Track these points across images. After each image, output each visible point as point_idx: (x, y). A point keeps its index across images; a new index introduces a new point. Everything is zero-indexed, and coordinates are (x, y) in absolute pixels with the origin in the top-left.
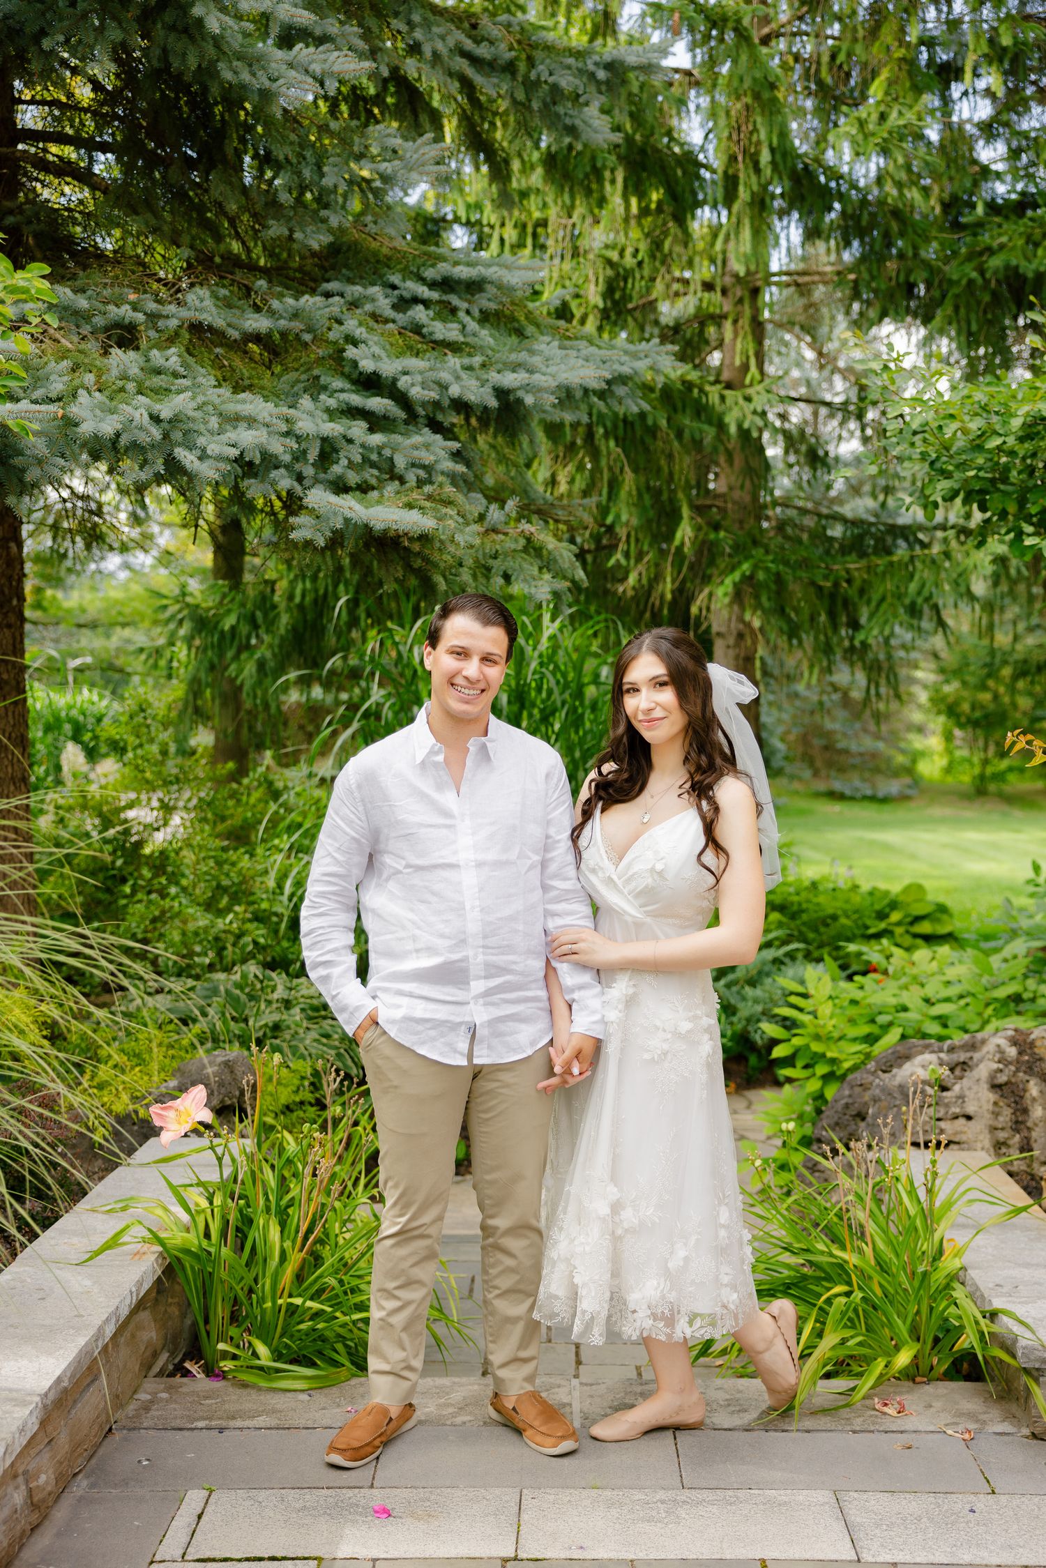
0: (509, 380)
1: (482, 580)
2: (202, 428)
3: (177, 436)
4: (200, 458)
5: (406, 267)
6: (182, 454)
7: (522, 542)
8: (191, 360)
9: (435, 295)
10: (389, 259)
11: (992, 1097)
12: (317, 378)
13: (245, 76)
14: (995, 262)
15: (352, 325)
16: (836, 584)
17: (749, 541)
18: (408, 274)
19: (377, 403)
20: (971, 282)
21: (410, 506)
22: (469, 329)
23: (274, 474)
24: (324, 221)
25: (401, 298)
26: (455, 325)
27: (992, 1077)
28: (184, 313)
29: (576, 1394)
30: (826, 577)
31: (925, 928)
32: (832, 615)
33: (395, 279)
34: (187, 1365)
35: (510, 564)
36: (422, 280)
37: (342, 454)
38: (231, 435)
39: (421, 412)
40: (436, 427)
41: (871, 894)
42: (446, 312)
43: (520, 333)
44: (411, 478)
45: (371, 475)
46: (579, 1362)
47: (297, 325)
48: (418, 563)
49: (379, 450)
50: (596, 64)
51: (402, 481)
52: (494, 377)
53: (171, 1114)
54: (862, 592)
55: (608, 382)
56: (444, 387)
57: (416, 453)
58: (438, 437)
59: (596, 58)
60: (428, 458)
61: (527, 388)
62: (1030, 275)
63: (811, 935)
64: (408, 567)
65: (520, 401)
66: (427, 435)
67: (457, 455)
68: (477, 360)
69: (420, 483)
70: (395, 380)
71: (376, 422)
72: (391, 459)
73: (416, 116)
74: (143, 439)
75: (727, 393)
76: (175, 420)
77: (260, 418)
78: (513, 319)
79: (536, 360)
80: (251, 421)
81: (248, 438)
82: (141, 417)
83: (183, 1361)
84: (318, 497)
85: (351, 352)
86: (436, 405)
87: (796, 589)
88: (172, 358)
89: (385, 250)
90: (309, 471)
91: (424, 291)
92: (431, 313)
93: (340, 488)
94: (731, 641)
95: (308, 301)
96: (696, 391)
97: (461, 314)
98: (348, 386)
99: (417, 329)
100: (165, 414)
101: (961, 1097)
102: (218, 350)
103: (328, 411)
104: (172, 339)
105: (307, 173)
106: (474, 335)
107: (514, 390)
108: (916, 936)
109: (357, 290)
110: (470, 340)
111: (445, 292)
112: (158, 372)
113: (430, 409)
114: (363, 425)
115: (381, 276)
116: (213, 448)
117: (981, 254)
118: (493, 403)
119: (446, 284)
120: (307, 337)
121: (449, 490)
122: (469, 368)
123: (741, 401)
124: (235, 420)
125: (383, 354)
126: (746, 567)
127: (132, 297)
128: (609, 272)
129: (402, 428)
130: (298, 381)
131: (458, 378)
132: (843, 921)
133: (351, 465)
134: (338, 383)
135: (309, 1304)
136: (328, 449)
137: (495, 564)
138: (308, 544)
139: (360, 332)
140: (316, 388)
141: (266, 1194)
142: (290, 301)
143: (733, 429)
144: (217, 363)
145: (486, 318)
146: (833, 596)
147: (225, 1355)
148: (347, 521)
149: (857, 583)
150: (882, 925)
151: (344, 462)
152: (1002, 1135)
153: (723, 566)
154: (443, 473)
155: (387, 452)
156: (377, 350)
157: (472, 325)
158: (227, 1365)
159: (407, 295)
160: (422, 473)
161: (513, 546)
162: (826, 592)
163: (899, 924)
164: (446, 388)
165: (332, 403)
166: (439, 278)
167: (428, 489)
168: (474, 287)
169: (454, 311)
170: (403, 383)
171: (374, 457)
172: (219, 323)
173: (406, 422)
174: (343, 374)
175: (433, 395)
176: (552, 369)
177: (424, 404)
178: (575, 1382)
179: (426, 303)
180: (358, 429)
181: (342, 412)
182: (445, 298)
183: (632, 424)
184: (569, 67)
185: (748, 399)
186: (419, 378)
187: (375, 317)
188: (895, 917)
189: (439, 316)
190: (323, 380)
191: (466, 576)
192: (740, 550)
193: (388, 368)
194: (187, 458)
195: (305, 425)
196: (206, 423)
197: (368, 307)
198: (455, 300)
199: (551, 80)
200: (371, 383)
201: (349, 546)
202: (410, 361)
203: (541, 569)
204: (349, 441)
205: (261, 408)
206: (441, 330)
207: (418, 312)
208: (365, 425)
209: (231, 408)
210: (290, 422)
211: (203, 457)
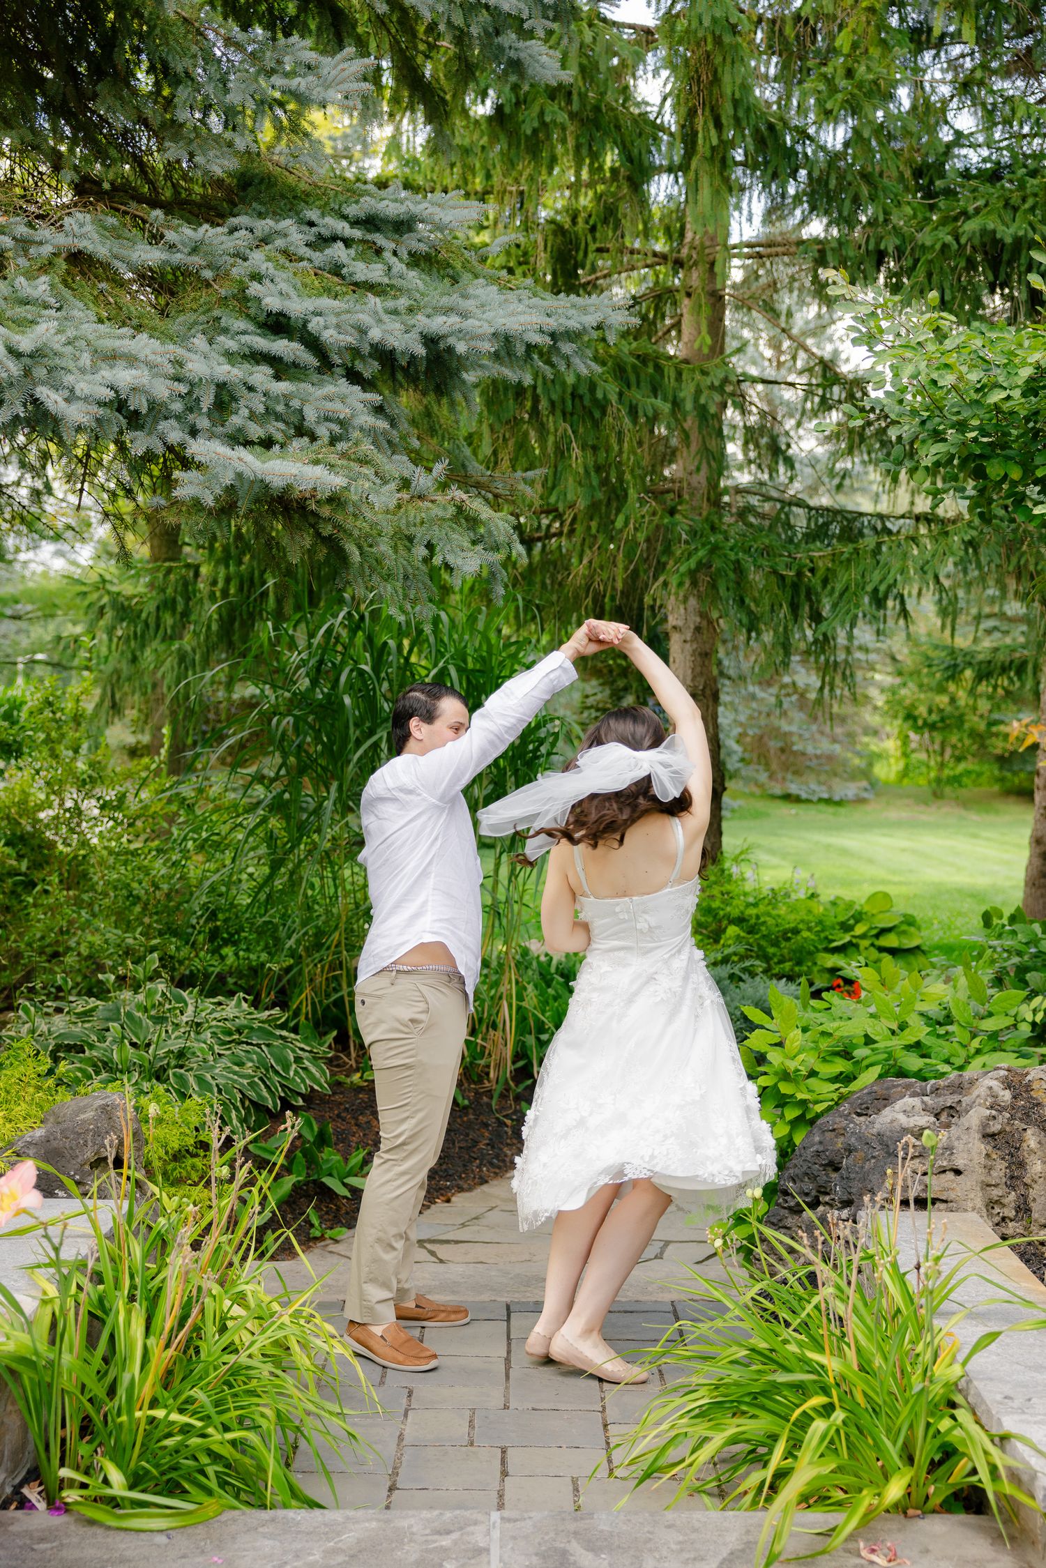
0: (438, 324)
1: (402, 552)
2: (71, 365)
3: (40, 372)
4: (67, 400)
5: (326, 204)
6: (43, 392)
7: (452, 510)
8: (67, 293)
9: (357, 233)
10: (308, 195)
11: (984, 1149)
12: (218, 319)
14: (971, 226)
15: (258, 261)
16: (799, 574)
18: (325, 210)
20: (945, 246)
21: (316, 462)
22: (395, 270)
23: (163, 426)
24: (229, 143)
25: (319, 236)
26: (380, 266)
27: (984, 1125)
28: (61, 240)
29: (496, 1534)
30: (789, 566)
31: (891, 941)
32: (795, 608)
33: (312, 214)
34: (25, 1491)
35: (436, 534)
36: (345, 217)
37: (242, 402)
38: (106, 374)
39: (337, 360)
40: (354, 377)
41: (834, 904)
42: (370, 253)
43: (455, 280)
44: (323, 431)
45: (276, 429)
46: (505, 1474)
47: (196, 260)
48: (327, 530)
49: (287, 398)
51: (313, 438)
52: (422, 321)
54: (825, 582)
55: (553, 335)
56: (362, 331)
57: (329, 406)
58: (357, 388)
60: (344, 412)
61: (461, 333)
62: (1008, 240)
63: (771, 950)
64: (317, 535)
65: (450, 350)
66: (343, 386)
67: (379, 410)
68: (403, 302)
69: (334, 440)
70: (306, 322)
71: (281, 368)
72: (301, 411)
75: (684, 367)
76: (37, 354)
77: (142, 356)
78: (447, 265)
79: (469, 304)
80: (132, 360)
81: (125, 377)
83: (21, 1485)
85: (254, 289)
86: (355, 352)
87: (756, 578)
88: (41, 287)
89: (303, 186)
90: (203, 423)
91: (343, 228)
92: (352, 252)
93: (239, 441)
94: (689, 636)
95: (206, 232)
96: (651, 366)
97: (387, 255)
98: (251, 327)
99: (337, 270)
100: (26, 347)
102: (103, 285)
103: (226, 353)
104: (47, 266)
106: (401, 277)
107: (444, 337)
108: (882, 949)
109: (267, 224)
110: (394, 282)
111: (369, 231)
112: (26, 302)
113: (348, 357)
114: (267, 370)
115: (297, 212)
116: (83, 387)
117: (956, 218)
118: (421, 351)
119: (371, 222)
120: (208, 274)
121: (367, 447)
122: (395, 312)
124: (112, 357)
125: (292, 293)
126: (702, 553)
127: (1, 220)
128: (560, 240)
129: (315, 377)
130: (195, 323)
131: (379, 322)
132: (805, 934)
133: (252, 416)
134: (241, 324)
135: (175, 1417)
136: (226, 398)
137: (419, 532)
138: (194, 502)
139: (266, 267)
140: (214, 330)
141: (132, 1277)
142: (188, 231)
143: (690, 405)
144: (99, 298)
145: (416, 260)
146: (795, 587)
147: (69, 1483)
148: (239, 475)
149: (820, 573)
150: (847, 938)
151: (246, 412)
152: (995, 1193)
153: (678, 553)
154: (362, 429)
155: (295, 403)
156: (284, 286)
157: (398, 267)
158: (71, 1496)
159: (324, 231)
160: (336, 429)
161: (441, 514)
163: (863, 936)
164: (366, 332)
165: (232, 345)
166: (362, 215)
167: (342, 446)
168: (402, 226)
169: (379, 252)
170: (314, 325)
171: (280, 408)
172: (103, 253)
173: (319, 371)
174: (248, 316)
175: (350, 339)
176: (486, 316)
177: (339, 351)
178: (495, 1516)
179: (348, 242)
180: (261, 375)
181: (244, 357)
182: (369, 237)
183: (581, 397)
186: (333, 320)
187: (287, 254)
188: (860, 929)
189: (361, 256)
190: (223, 323)
191: (384, 547)
192: (697, 536)
193: (296, 307)
194: (52, 399)
195: (197, 367)
196: (76, 359)
197: (280, 243)
198: (380, 239)
200: (277, 325)
201: (243, 506)
202: (326, 302)
203: (474, 543)
204: (251, 389)
205: (144, 345)
206: (364, 271)
207: (338, 251)
208: (270, 371)
209: (108, 344)
210: (179, 363)
211: (71, 398)
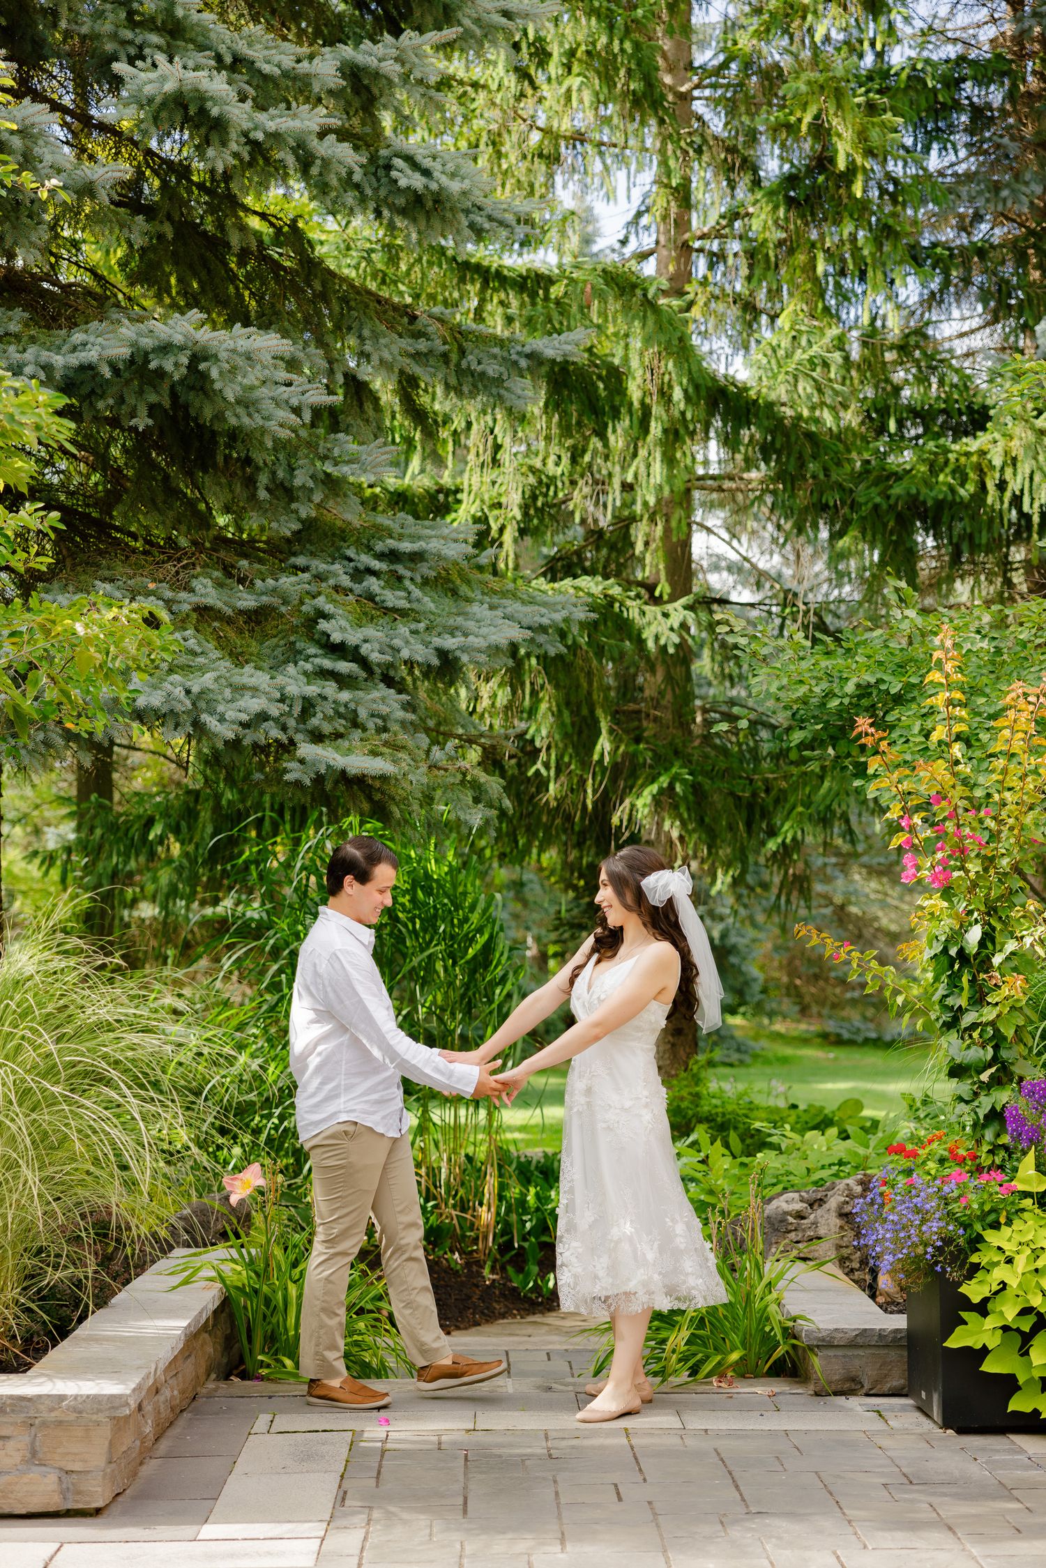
0: (449, 643)
2: (219, 698)
3: (202, 705)
5: (358, 539)
6: (205, 717)
7: (459, 777)
8: (201, 638)
9: (384, 566)
10: (343, 531)
11: (839, 1222)
12: (293, 643)
13: (246, 420)
14: (897, 490)
15: (321, 601)
16: (754, 794)
17: (671, 753)
18: (360, 546)
19: (344, 667)
20: (876, 506)
21: (374, 753)
22: (413, 595)
23: (264, 726)
24: (297, 512)
25: (356, 569)
26: (403, 594)
27: (840, 1207)
28: (195, 599)
30: (745, 788)
32: (749, 825)
33: (351, 553)
36: (369, 549)
37: (318, 709)
38: (241, 703)
39: (377, 670)
40: (389, 681)
41: (806, 1111)
42: (393, 580)
43: (454, 593)
44: (371, 725)
47: (276, 601)
48: (377, 797)
49: (347, 704)
50: (518, 353)
51: (364, 729)
52: (437, 641)
53: (237, 1183)
54: (777, 801)
57: (374, 705)
58: (392, 691)
59: (519, 348)
60: (384, 709)
61: (463, 649)
62: (930, 503)
64: (370, 799)
65: (457, 659)
66: (382, 690)
67: (409, 707)
68: (422, 626)
69: (379, 731)
70: (358, 647)
71: (343, 681)
72: (355, 711)
73: (361, 406)
74: (179, 708)
75: (647, 608)
76: (201, 693)
77: (260, 688)
78: (448, 580)
79: (471, 625)
80: (255, 690)
81: (255, 705)
82: (179, 692)
83: (229, 1372)
84: (306, 749)
85: (323, 625)
86: (391, 665)
87: (716, 800)
89: (339, 523)
90: (292, 723)
91: (376, 565)
92: (382, 582)
93: (317, 737)
95: (286, 581)
96: (617, 605)
97: (407, 583)
98: (320, 652)
99: (371, 597)
100: (195, 689)
101: (815, 1223)
102: (216, 624)
103: (305, 673)
104: (186, 621)
105: (281, 474)
106: (418, 601)
107: (453, 651)
109: (319, 565)
110: (415, 606)
111: (392, 562)
113: (385, 668)
115: (338, 549)
116: (230, 715)
117: (888, 478)
118: (435, 662)
119: (393, 556)
120: (283, 609)
121: (403, 737)
122: (416, 633)
123: (659, 616)
124: (240, 689)
125: (347, 626)
126: (664, 781)
127: (152, 586)
128: (532, 480)
129: (363, 685)
130: (277, 646)
131: (407, 642)
133: (326, 717)
134: (312, 650)
136: (308, 706)
137: (437, 795)
138: (298, 784)
139: (329, 608)
140: (293, 654)
142: (270, 581)
143: (651, 644)
144: (216, 636)
145: (426, 582)
146: (751, 807)
147: (262, 1364)
148: (329, 767)
149: (773, 793)
151: (320, 715)
152: (845, 1252)
153: (643, 776)
154: (396, 722)
155: (352, 705)
156: (343, 623)
157: (417, 593)
158: (264, 1371)
159: (361, 567)
160: (380, 722)
161: (452, 780)
162: (744, 802)
164: (399, 651)
165: (309, 667)
166: (387, 551)
167: (385, 736)
168: (416, 557)
169: (400, 579)
170: (364, 649)
171: (342, 710)
172: (219, 605)
173: (367, 680)
174: (316, 643)
175: (388, 657)
176: (484, 631)
177: (379, 665)
179: (377, 574)
180: (330, 688)
181: (317, 675)
182: (392, 568)
184: (495, 357)
185: (666, 615)
186: (377, 646)
187: (337, 588)
189: (388, 586)
190: (299, 645)
192: (661, 762)
193: (353, 638)
194: (211, 721)
195: (293, 689)
196: (222, 693)
197: (332, 582)
198: (401, 570)
199: (479, 368)
200: (339, 650)
201: (328, 786)
202: (370, 631)
203: (477, 800)
204: (325, 698)
205: (261, 679)
206: (392, 598)
207: (373, 584)
208: (334, 685)
209: (237, 680)
210: (281, 689)
211: (222, 719)
